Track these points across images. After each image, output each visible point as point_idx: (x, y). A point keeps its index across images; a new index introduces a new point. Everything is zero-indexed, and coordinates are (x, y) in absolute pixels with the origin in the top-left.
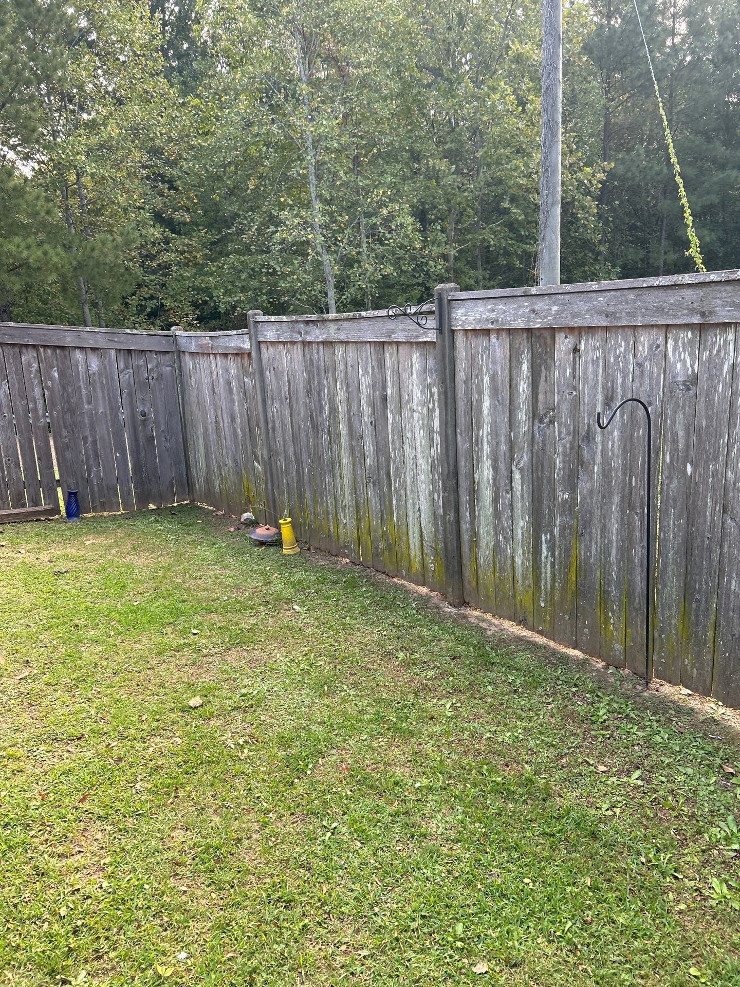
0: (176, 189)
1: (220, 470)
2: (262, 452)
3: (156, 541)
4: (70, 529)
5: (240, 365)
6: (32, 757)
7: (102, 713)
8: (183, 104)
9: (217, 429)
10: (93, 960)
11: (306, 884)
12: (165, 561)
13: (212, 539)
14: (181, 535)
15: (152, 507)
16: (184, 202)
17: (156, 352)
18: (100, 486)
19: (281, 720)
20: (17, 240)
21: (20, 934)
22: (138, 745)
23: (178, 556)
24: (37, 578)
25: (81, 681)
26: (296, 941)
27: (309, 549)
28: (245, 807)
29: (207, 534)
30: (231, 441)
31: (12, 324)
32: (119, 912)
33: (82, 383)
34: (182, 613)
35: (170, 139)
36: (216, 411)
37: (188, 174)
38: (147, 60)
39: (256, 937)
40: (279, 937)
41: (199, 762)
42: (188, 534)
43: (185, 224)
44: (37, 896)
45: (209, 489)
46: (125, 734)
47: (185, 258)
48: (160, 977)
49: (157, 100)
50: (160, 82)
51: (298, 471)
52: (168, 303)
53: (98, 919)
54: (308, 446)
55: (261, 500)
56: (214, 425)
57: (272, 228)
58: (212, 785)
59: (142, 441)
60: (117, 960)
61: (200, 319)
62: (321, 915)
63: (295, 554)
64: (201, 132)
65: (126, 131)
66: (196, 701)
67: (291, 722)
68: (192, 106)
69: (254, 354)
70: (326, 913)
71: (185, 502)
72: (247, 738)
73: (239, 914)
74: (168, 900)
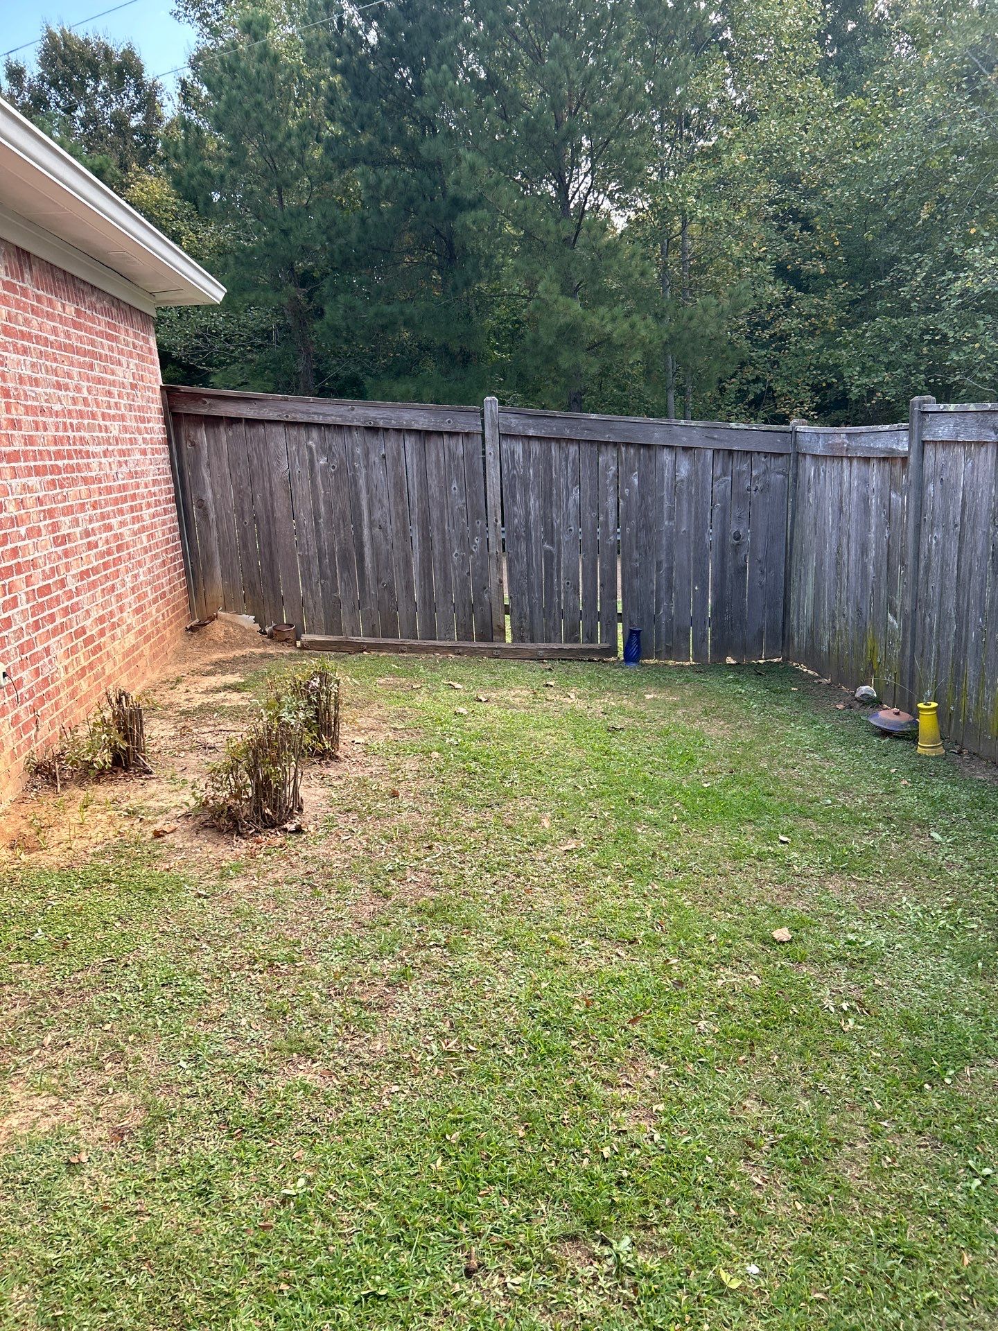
0: (811, 229)
1: (833, 621)
2: (902, 601)
3: (735, 707)
4: (628, 676)
5: (887, 474)
6: (576, 950)
7: (659, 918)
8: (839, 109)
9: (837, 563)
10: (639, 1227)
11: (938, 1242)
12: (745, 736)
13: (812, 716)
14: (768, 704)
15: (730, 660)
16: (822, 246)
17: (766, 454)
18: (669, 626)
19: (905, 993)
20: (602, 310)
21: (557, 1162)
22: (703, 972)
23: (764, 732)
24: (588, 731)
25: (635, 870)
26: (918, 1316)
27: (960, 753)
28: (847, 1099)
29: (804, 707)
30: (856, 582)
31: (594, 416)
32: (673, 1180)
33: (665, 493)
34: (768, 811)
35: (814, 160)
36: (839, 539)
37: (831, 206)
38: (796, 55)
39: (858, 1286)
40: (892, 1300)
41: (784, 1017)
42: (777, 704)
43: (816, 277)
44: (577, 1122)
45: (813, 646)
46: (688, 953)
47: (811, 324)
48: (722, 1285)
49: (804, 108)
50: (811, 82)
51: (958, 635)
52: (778, 387)
53: (648, 1178)
54: (982, 599)
55: (890, 671)
56: (834, 557)
57: (950, 274)
58: (801, 1054)
59: (730, 572)
60: (669, 1240)
61: (819, 409)
62: (959, 1294)
63: (936, 757)
64: (858, 145)
65: (755, 156)
66: (782, 934)
67: (921, 1001)
68: (852, 110)
69: (912, 459)
70: (966, 1293)
71: (776, 660)
72: (853, 1004)
73: (834, 1245)
74: (737, 1189)
